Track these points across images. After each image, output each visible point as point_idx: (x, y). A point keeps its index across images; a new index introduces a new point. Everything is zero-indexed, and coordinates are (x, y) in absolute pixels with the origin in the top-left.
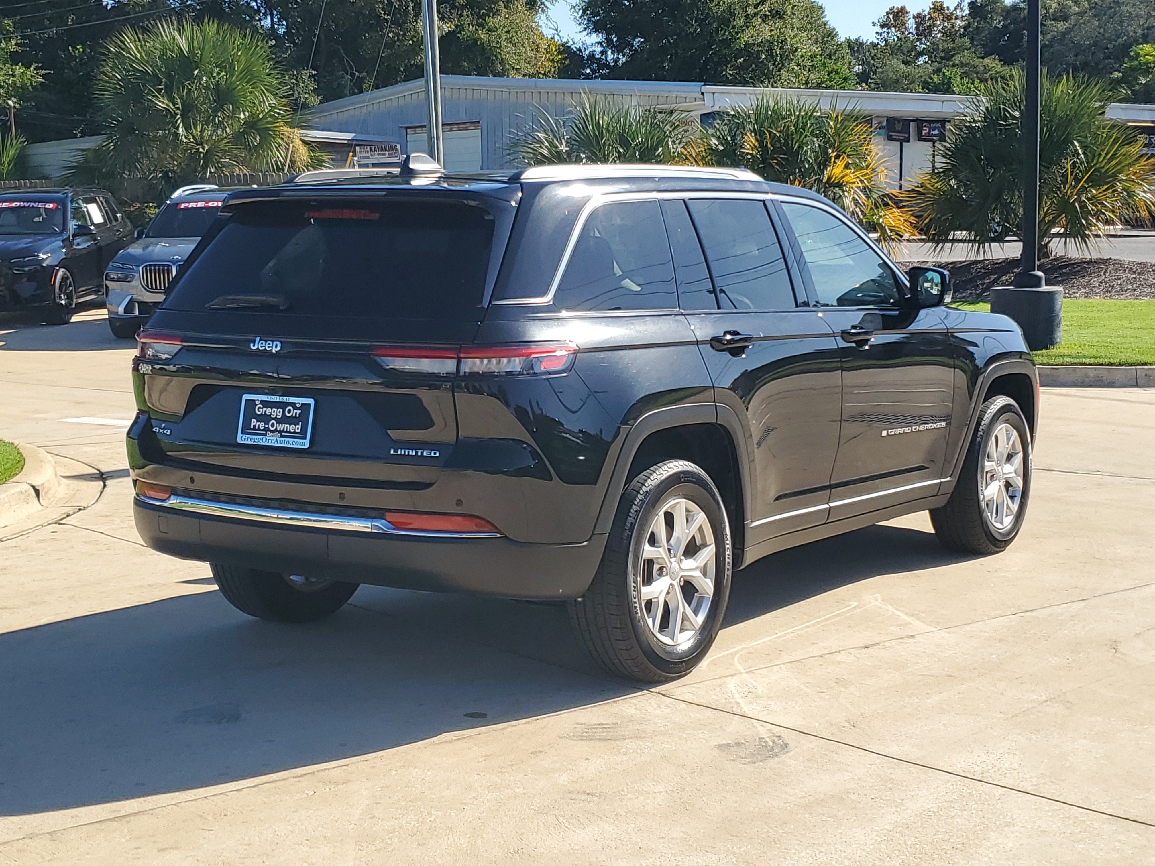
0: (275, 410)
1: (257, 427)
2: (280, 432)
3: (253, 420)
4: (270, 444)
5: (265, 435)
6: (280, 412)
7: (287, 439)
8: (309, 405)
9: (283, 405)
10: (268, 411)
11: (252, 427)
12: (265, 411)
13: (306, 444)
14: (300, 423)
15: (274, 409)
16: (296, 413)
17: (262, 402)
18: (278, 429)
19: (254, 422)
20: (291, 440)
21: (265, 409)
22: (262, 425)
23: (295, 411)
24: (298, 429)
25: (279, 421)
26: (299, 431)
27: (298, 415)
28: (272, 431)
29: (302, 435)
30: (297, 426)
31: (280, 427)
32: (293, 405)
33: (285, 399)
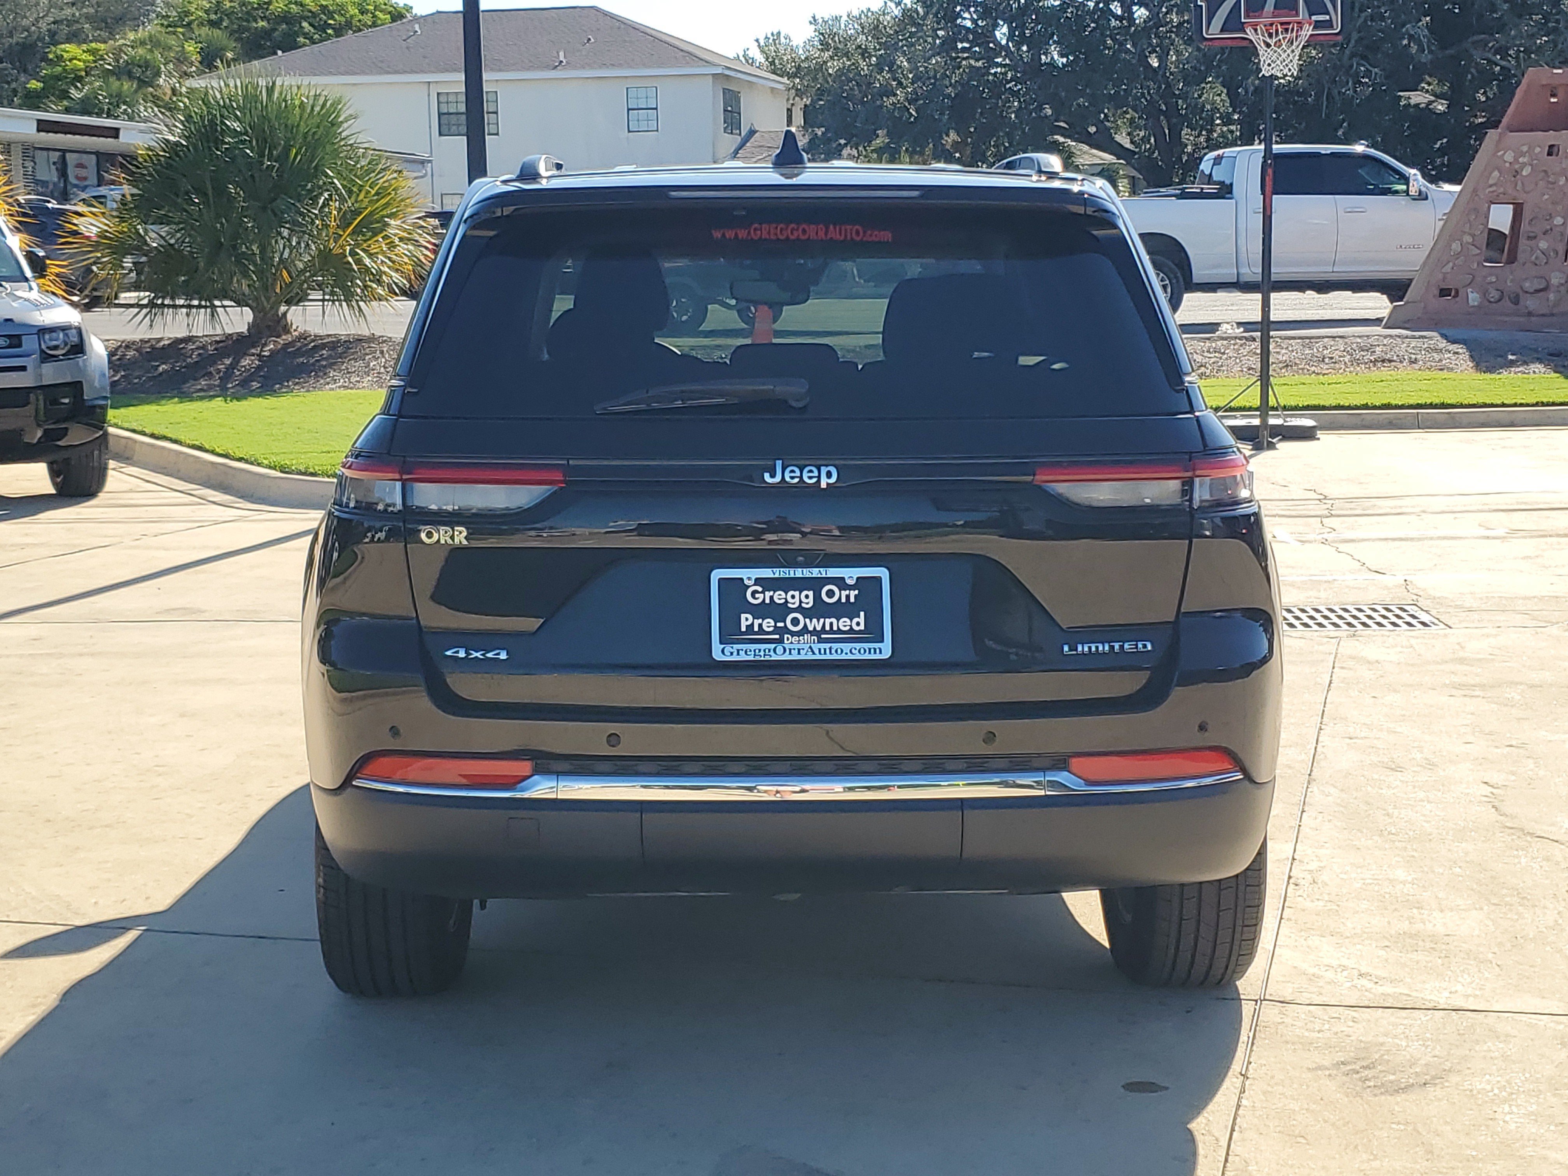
0: (797, 593)
1: (756, 629)
2: (814, 632)
3: (743, 616)
4: (795, 657)
5: (780, 641)
6: (807, 597)
7: (835, 646)
8: (878, 580)
9: (816, 584)
10: (779, 597)
11: (743, 629)
12: (771, 598)
13: (885, 650)
14: (862, 614)
15: (791, 593)
16: (848, 597)
17: (758, 581)
18: (811, 628)
19: (746, 620)
20: (846, 647)
21: (768, 594)
22: (768, 624)
23: (844, 593)
24: (858, 624)
25: (808, 613)
26: (862, 627)
27: (852, 600)
28: (793, 634)
29: (874, 633)
30: (855, 620)
31: (814, 624)
32: (840, 583)
33: (815, 572)
